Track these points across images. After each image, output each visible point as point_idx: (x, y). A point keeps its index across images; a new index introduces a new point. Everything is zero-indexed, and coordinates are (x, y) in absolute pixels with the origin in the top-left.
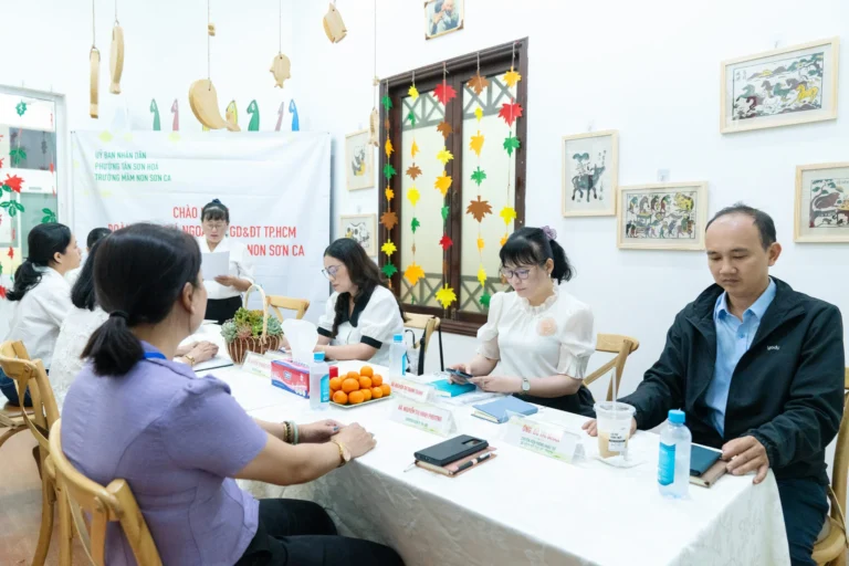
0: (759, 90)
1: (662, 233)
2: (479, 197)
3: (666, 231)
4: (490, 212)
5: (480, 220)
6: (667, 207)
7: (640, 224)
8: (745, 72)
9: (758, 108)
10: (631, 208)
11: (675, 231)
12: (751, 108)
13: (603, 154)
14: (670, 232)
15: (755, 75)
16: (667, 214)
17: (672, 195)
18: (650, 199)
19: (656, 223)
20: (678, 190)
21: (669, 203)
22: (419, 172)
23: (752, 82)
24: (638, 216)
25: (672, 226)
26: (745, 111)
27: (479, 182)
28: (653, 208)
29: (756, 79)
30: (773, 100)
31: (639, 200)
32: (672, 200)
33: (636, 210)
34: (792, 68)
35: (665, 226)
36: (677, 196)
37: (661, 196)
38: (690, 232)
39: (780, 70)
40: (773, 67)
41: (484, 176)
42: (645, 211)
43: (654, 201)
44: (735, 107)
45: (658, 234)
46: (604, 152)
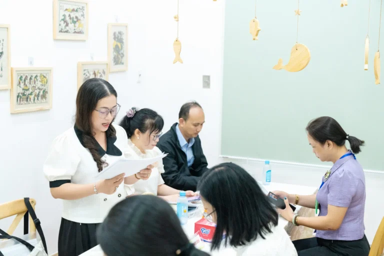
0: (67, 19)
1: (34, 100)
3: (36, 98)
6: (36, 82)
7: (24, 94)
8: (63, 6)
9: (67, 28)
10: (19, 83)
11: (40, 98)
12: (65, 27)
14: (38, 99)
15: (66, 10)
16: (37, 88)
17: (39, 75)
18: (29, 78)
19: (31, 94)
20: (42, 72)
21: (37, 80)
23: (65, 13)
24: (23, 89)
25: (38, 96)
26: (63, 28)
28: (30, 83)
30: (71, 25)
31: (24, 78)
32: (38, 78)
33: (22, 85)
34: (77, 11)
35: (35, 95)
36: (40, 76)
37: (34, 75)
38: (46, 98)
39: (73, 10)
40: (72, 8)
42: (26, 86)
43: (31, 79)
44: (60, 25)
45: (32, 100)
46: (3, 40)
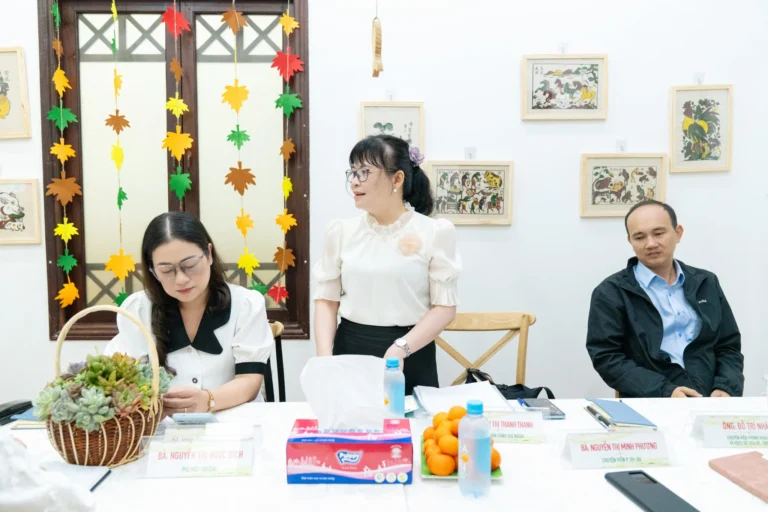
0: (553, 87)
1: (473, 208)
2: (240, 164)
3: (477, 207)
4: (254, 183)
5: (242, 193)
6: (477, 183)
7: (450, 199)
8: (542, 68)
9: (552, 101)
10: (442, 183)
11: (484, 207)
12: (547, 100)
13: (409, 126)
14: (481, 208)
15: (550, 73)
16: (478, 191)
17: (482, 173)
18: (461, 176)
19: (466, 199)
20: (487, 168)
21: (479, 180)
22: (126, 123)
23: (548, 78)
24: (449, 192)
25: (481, 203)
26: (542, 102)
27: (239, 145)
28: (463, 184)
29: (551, 76)
30: (563, 97)
31: (450, 176)
32: (482, 177)
33: (447, 186)
34: (577, 72)
35: (475, 202)
36: (487, 174)
37: (472, 173)
38: (498, 208)
39: (568, 72)
40: (564, 69)
41: (247, 138)
42: (455, 187)
43: (464, 177)
44: (534, 97)
45: (468, 210)
46: (411, 124)
